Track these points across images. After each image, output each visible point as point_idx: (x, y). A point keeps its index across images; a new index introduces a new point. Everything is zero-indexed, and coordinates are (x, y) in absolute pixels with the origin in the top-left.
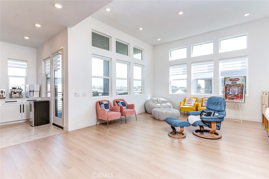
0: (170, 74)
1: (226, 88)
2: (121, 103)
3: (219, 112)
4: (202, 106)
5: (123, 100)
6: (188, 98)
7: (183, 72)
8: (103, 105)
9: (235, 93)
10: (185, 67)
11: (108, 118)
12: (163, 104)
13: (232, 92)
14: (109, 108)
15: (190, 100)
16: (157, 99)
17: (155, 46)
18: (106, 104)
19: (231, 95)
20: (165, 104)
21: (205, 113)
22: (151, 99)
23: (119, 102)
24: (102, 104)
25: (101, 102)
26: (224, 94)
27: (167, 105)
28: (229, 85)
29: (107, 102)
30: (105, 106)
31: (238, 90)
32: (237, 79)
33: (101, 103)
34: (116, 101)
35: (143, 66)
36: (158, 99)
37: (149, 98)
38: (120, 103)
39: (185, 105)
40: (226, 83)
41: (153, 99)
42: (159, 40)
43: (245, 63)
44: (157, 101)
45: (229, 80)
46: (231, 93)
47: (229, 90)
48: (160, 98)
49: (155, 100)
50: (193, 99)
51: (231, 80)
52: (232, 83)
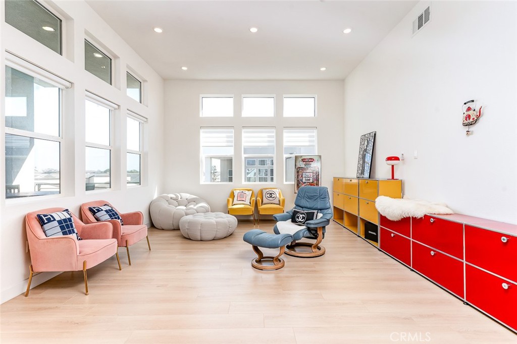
0: (202, 144)
1: (298, 172)
2: (106, 211)
3: (322, 211)
4: (262, 203)
5: (108, 205)
6: (238, 191)
7: (228, 142)
8: (55, 223)
9: (309, 180)
10: (231, 133)
11: (84, 263)
12: (192, 206)
13: (306, 179)
14: (74, 232)
15: (242, 194)
16: (175, 195)
17: (166, 80)
18: (65, 220)
19: (305, 183)
20: (195, 206)
21: (302, 214)
22: (160, 198)
23: (98, 211)
24: (49, 220)
25: (45, 216)
26: (296, 181)
27: (201, 207)
28: (301, 168)
29: (65, 213)
30: (62, 228)
31: (313, 176)
32: (311, 159)
33: (44, 218)
34: (91, 210)
35: (143, 120)
36: (177, 197)
37: (155, 196)
38: (104, 213)
39: (234, 203)
40: (298, 165)
41: (168, 197)
42: (184, 68)
43: (313, 137)
44: (176, 200)
45: (301, 160)
46: (304, 181)
47: (302, 176)
48: (182, 194)
49: (171, 198)
50: (246, 192)
51: (303, 160)
52: (305, 165)
